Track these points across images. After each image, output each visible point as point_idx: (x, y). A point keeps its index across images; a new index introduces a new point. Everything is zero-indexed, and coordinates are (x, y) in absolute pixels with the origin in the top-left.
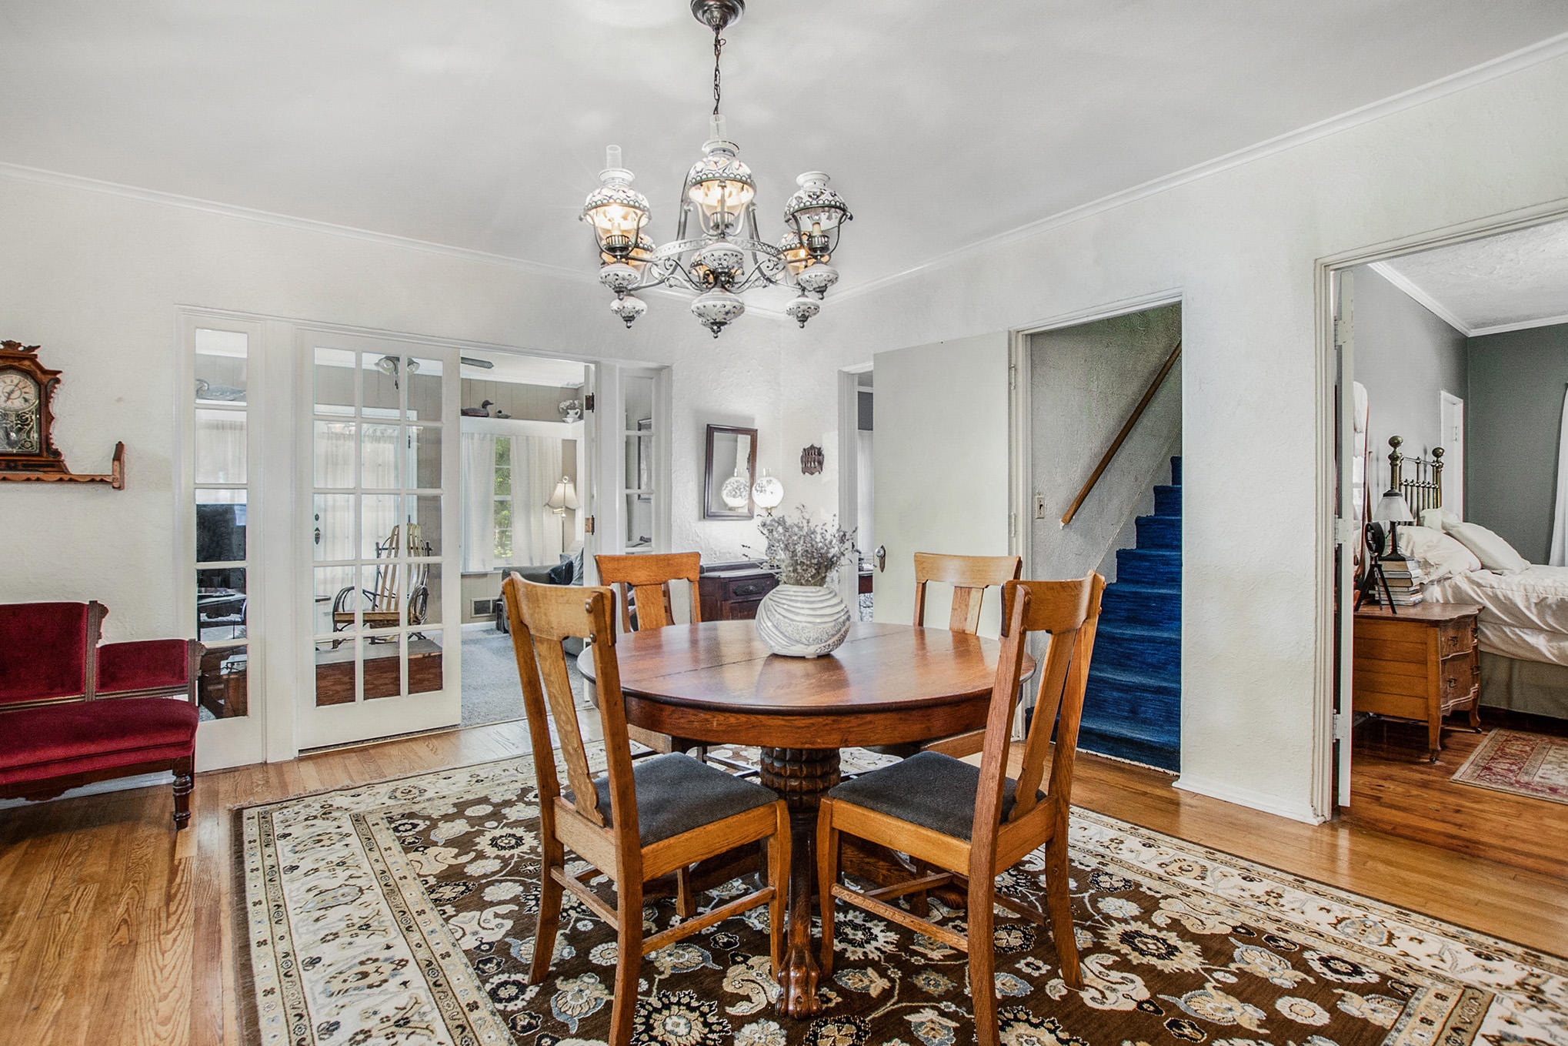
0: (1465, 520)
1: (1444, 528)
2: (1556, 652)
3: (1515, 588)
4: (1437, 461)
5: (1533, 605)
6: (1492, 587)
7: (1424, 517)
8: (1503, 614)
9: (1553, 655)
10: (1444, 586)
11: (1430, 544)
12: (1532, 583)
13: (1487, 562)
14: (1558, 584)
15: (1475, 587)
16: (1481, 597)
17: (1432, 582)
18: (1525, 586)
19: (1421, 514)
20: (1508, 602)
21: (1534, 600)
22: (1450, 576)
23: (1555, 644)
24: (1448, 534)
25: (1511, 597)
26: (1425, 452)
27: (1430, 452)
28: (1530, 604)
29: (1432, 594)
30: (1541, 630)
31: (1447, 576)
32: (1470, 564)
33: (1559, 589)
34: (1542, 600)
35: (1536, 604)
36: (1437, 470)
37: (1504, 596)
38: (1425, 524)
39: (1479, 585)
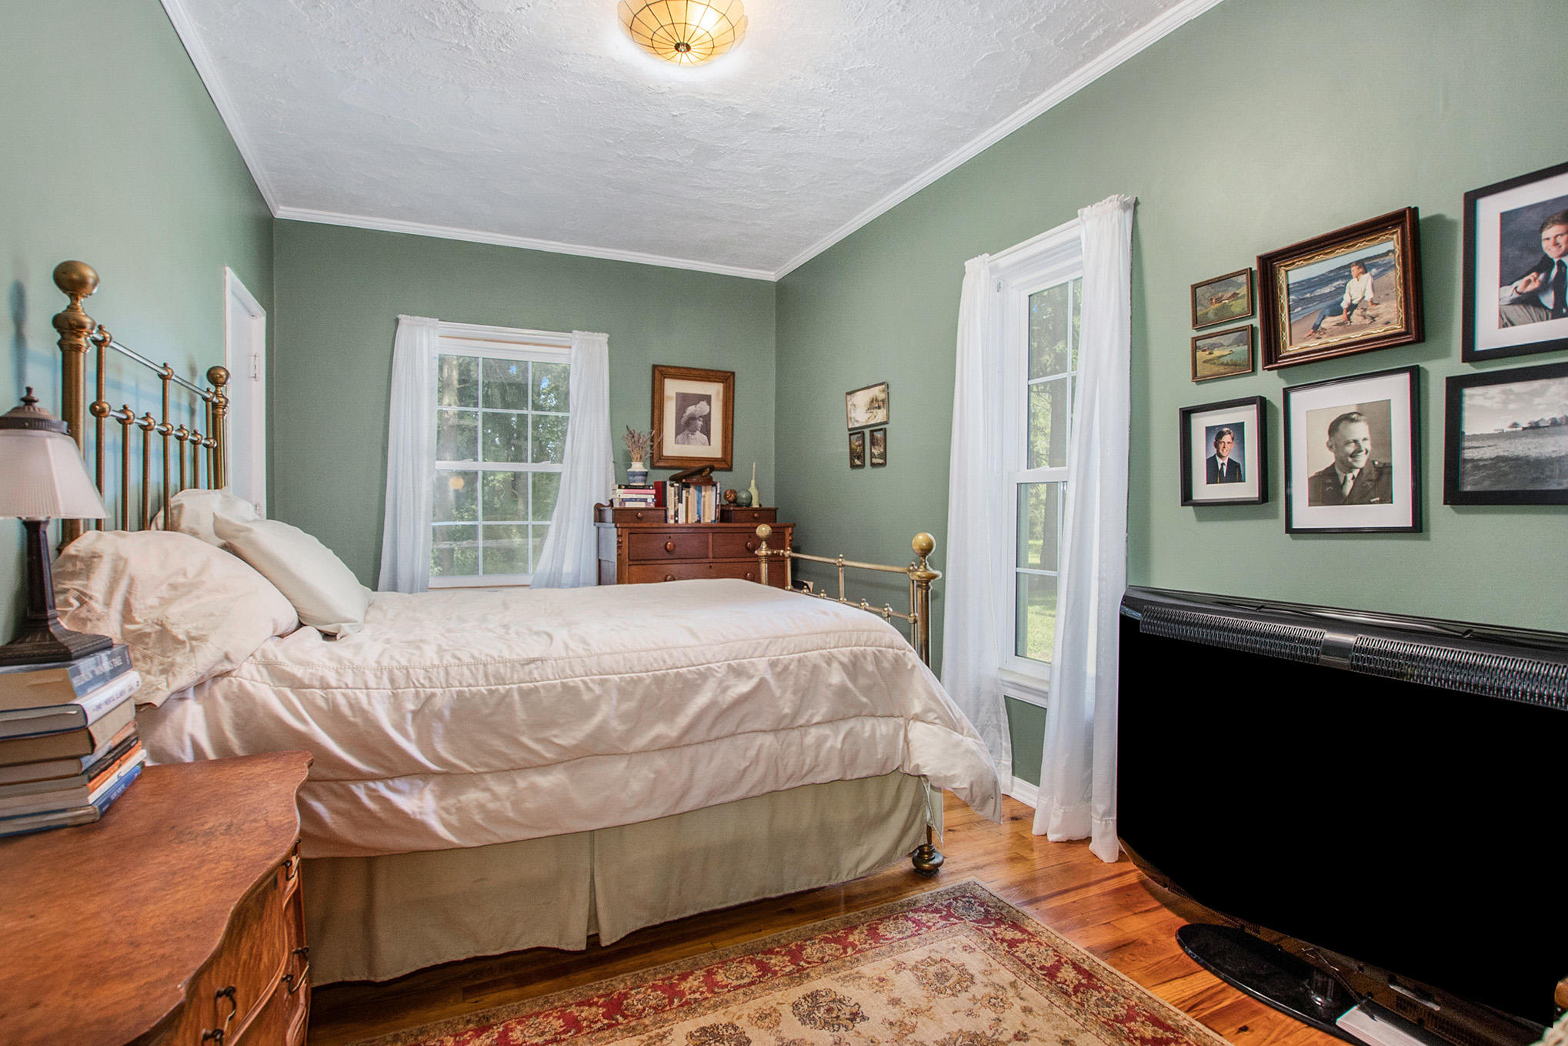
0: (271, 515)
1: (218, 534)
2: (453, 820)
3: (372, 683)
4: (216, 394)
5: (409, 717)
6: (325, 686)
7: (180, 507)
8: (350, 751)
9: (447, 825)
10: (212, 696)
11: (181, 580)
12: (404, 662)
13: (311, 610)
14: (448, 659)
15: (288, 691)
16: (303, 721)
17: (180, 695)
18: (391, 672)
19: (173, 501)
20: (358, 720)
21: (410, 706)
22: (228, 666)
23: (450, 801)
24: (228, 547)
25: (366, 706)
26: (193, 371)
27: (202, 373)
28: (403, 717)
29: (179, 732)
30: (425, 774)
31: (220, 668)
32: (275, 622)
33: (453, 671)
34: (424, 704)
35: (415, 713)
36: (215, 411)
37: (351, 706)
38: (184, 524)
39: (297, 685)
